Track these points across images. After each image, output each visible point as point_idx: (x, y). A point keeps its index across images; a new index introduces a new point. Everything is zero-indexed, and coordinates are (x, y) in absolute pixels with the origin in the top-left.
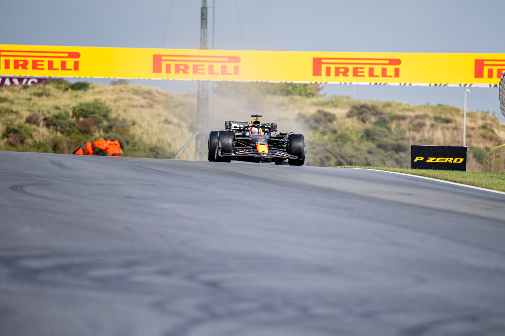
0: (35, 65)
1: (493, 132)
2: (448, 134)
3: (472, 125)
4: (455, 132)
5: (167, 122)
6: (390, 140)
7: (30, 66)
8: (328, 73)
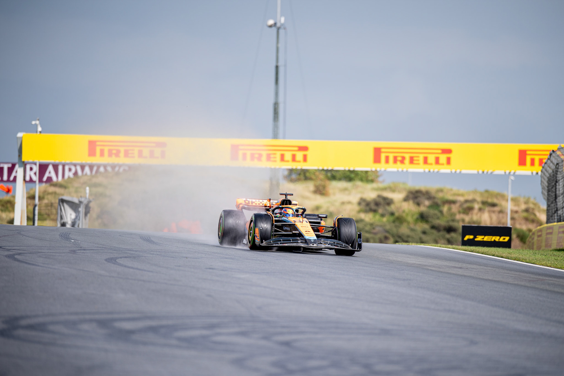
0: (126, 154)
1: (535, 215)
2: (494, 217)
3: (516, 208)
4: (501, 215)
6: (442, 222)
7: (122, 154)
8: (387, 161)
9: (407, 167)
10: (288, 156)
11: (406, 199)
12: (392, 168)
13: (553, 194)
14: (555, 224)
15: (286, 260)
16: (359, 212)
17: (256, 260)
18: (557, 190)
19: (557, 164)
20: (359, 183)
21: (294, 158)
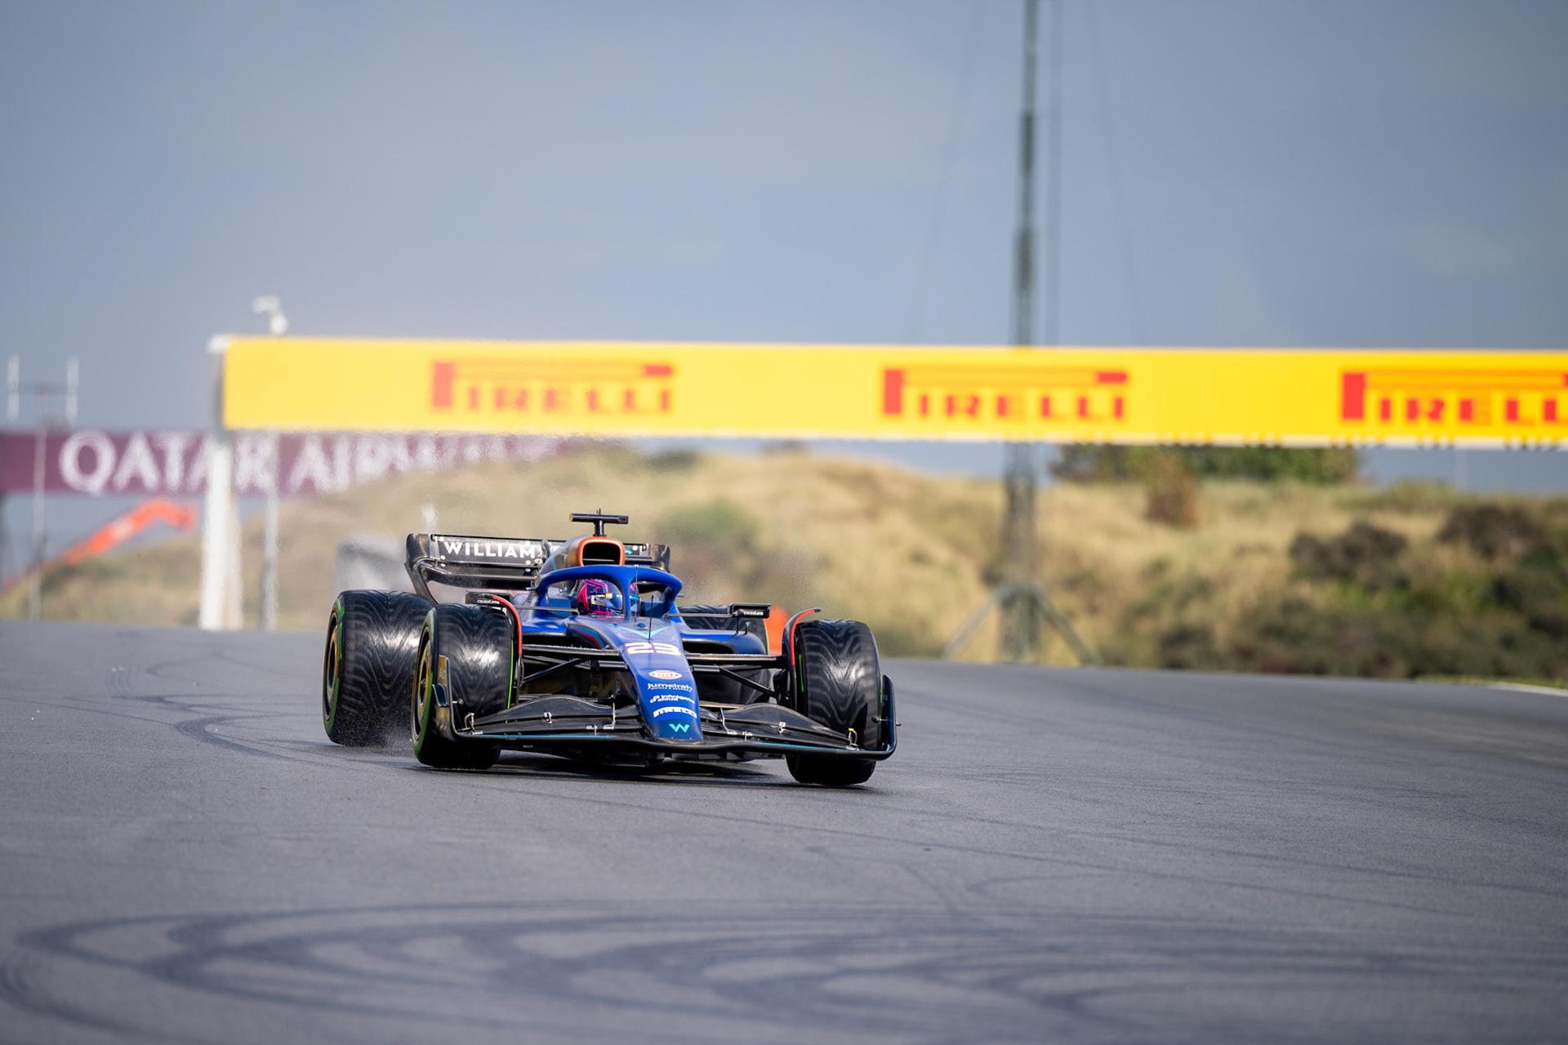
7: (536, 403)
8: (1386, 410)
10: (1064, 402)
11: (1447, 536)
12: (1400, 434)
16: (1296, 576)
20: (1293, 486)
21: (1082, 408)
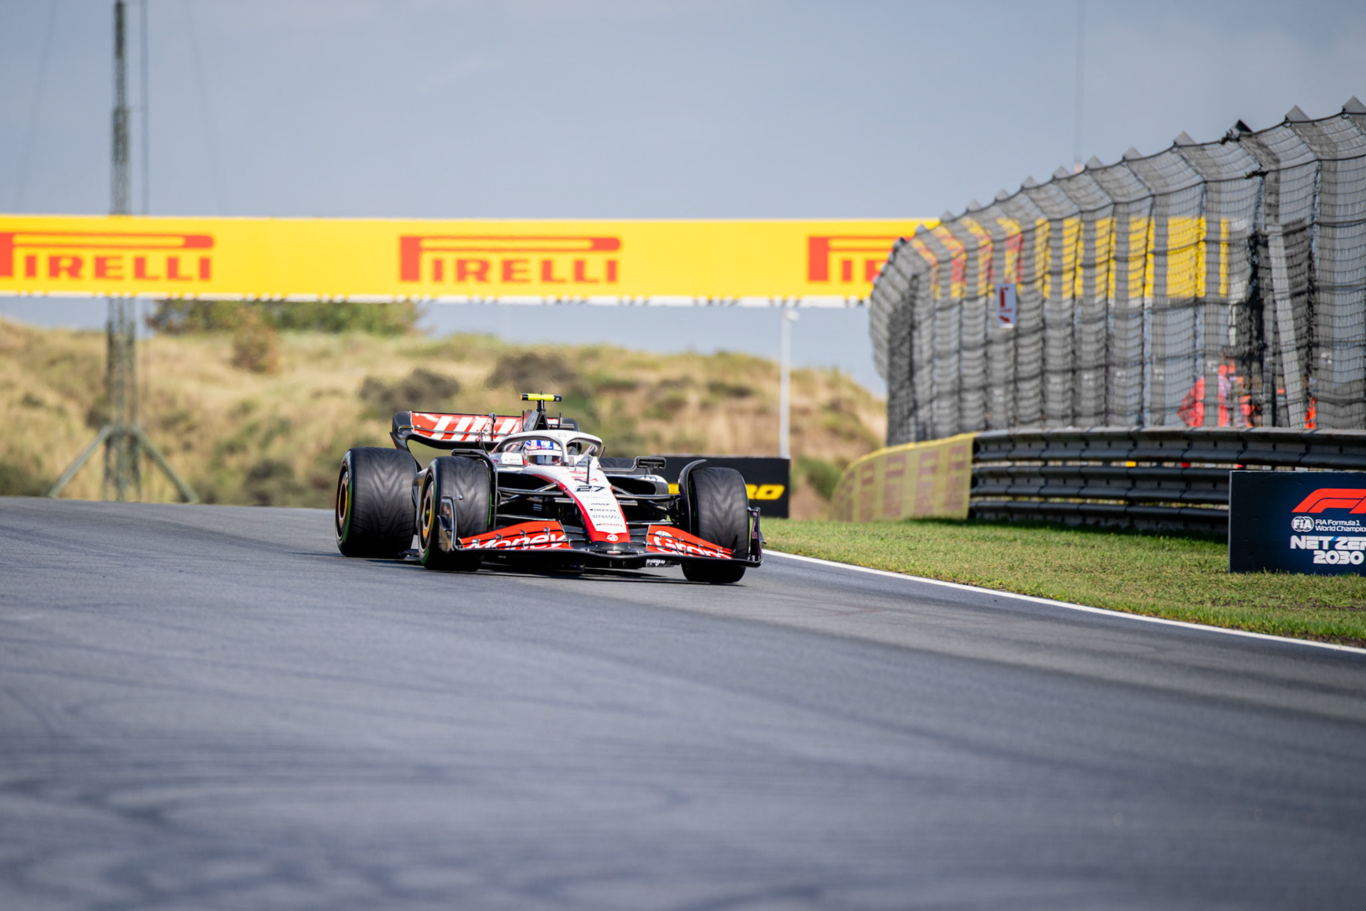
1: (856, 418)
2: (744, 426)
3: (803, 401)
4: (761, 422)
5: (30, 402)
8: (438, 271)
9: (495, 291)
10: (156, 263)
11: (495, 381)
12: (452, 293)
13: (904, 363)
14: (911, 446)
15: (153, 566)
17: (65, 569)
18: (916, 350)
19: (915, 277)
20: (360, 337)
21: (173, 268)
